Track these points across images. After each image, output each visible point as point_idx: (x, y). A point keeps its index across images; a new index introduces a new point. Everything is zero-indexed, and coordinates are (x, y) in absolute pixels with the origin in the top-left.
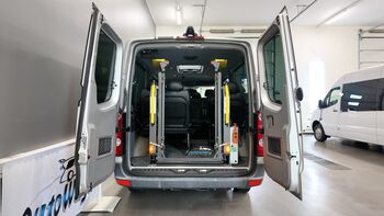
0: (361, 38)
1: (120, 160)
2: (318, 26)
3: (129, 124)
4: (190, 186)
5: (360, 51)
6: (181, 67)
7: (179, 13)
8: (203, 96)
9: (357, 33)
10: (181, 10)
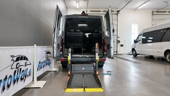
0: (153, 14)
1: (61, 53)
2: (135, 9)
3: (64, 42)
4: (83, 61)
5: (153, 20)
6: (80, 25)
7: (77, 3)
8: (87, 37)
9: (151, 12)
10: (78, 2)
